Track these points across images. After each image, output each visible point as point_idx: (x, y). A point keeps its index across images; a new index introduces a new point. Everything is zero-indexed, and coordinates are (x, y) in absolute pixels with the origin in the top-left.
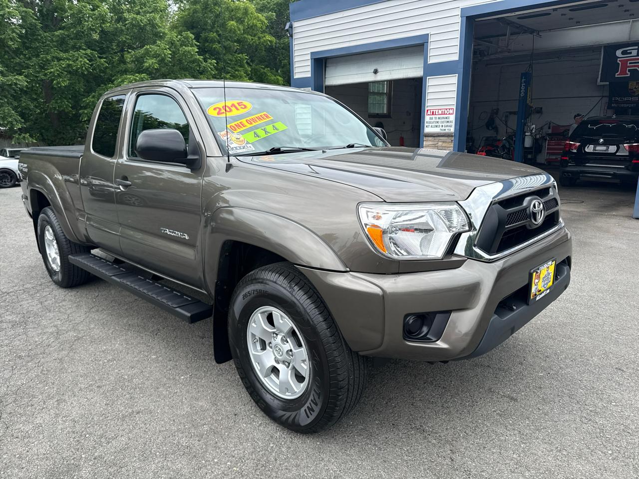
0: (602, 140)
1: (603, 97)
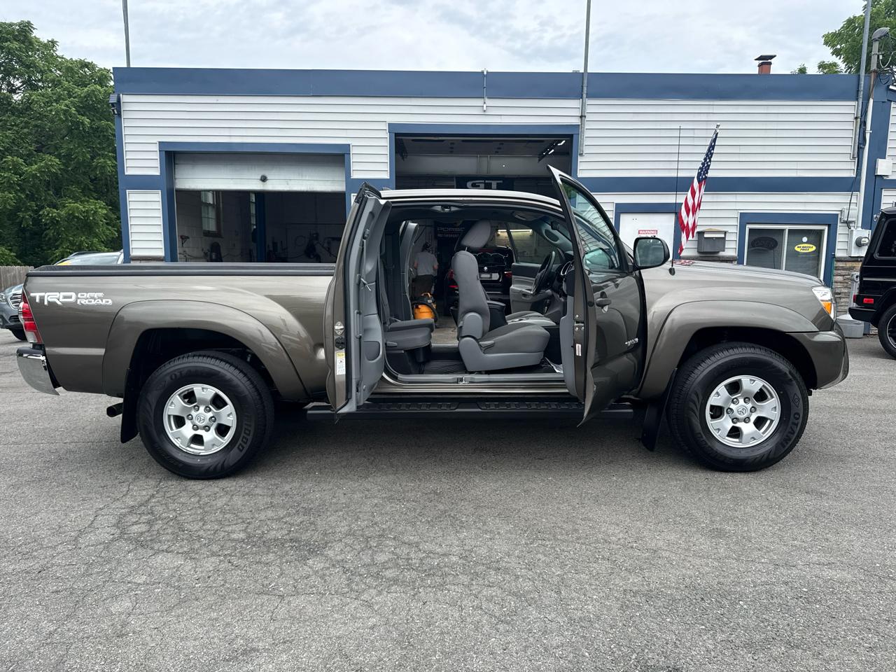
0: (486, 268)
1: (426, 226)
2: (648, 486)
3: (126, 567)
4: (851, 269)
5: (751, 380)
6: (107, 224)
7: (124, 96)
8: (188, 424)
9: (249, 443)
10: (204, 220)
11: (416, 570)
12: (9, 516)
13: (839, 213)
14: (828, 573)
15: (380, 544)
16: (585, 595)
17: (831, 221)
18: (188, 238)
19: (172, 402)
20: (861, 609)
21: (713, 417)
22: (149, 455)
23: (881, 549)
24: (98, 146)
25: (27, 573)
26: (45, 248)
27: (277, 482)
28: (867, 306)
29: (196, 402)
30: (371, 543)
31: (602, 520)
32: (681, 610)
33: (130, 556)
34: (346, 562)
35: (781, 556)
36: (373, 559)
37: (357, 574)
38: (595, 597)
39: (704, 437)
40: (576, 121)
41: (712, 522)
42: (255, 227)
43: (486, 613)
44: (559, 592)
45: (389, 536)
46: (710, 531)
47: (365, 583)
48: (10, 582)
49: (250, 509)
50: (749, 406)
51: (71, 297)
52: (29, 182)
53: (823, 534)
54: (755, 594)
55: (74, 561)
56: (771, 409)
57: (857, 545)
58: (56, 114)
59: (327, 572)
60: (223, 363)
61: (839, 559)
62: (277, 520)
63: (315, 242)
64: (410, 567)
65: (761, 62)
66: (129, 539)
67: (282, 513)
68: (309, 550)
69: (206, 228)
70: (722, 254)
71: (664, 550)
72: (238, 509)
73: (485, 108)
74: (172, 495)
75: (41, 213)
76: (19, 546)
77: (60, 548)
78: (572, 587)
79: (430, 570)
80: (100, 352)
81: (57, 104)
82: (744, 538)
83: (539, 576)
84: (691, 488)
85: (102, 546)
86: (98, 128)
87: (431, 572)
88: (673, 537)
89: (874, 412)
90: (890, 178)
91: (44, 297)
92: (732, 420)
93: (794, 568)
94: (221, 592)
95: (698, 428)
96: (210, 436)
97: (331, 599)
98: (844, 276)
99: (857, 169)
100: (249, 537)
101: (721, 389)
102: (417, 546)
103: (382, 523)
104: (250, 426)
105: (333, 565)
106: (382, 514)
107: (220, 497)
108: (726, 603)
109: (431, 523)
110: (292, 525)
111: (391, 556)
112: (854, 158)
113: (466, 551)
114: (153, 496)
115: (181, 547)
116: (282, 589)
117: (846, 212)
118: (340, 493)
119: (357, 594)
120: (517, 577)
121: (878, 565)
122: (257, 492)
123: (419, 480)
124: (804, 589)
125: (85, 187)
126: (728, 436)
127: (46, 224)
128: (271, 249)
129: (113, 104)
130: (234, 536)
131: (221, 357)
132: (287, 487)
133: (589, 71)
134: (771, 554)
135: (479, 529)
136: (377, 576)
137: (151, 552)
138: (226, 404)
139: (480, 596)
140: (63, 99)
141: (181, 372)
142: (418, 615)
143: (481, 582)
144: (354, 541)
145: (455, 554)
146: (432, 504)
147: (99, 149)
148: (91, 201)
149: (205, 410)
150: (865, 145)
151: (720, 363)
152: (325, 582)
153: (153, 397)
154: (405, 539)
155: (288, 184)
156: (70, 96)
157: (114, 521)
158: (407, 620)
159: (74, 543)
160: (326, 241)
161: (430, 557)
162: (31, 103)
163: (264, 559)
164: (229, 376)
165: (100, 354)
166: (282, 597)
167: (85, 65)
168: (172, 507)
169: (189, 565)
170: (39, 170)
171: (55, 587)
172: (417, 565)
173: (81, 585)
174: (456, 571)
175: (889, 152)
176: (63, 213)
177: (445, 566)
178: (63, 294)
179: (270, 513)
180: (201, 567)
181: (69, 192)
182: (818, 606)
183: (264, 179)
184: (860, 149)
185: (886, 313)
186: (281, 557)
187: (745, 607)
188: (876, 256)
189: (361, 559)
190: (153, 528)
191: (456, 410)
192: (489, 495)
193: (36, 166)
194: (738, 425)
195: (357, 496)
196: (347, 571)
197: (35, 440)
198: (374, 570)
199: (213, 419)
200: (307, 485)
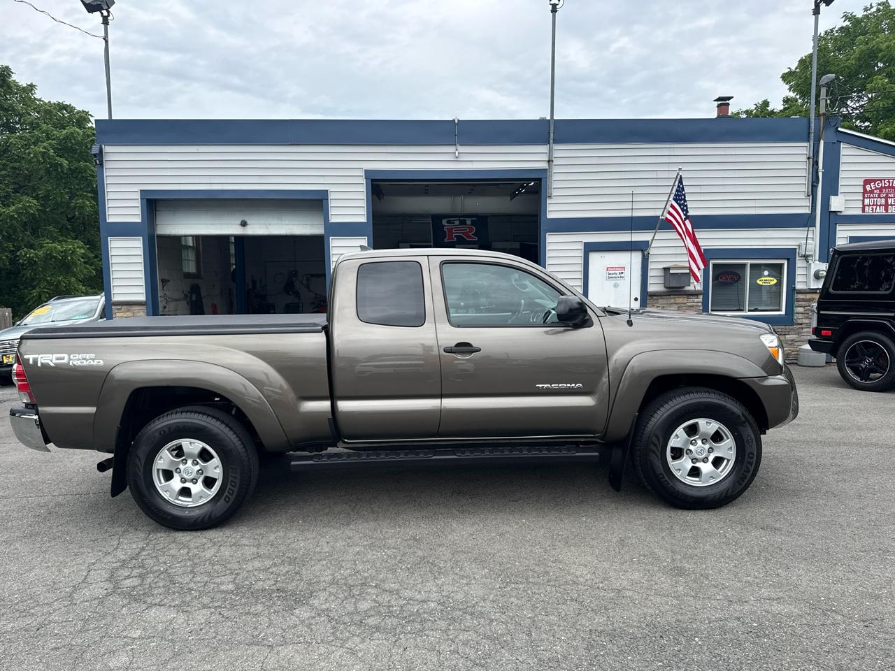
2: (615, 526)
3: (121, 622)
4: (811, 300)
5: (707, 422)
6: (85, 262)
7: (106, 147)
8: (177, 477)
9: (235, 494)
10: (185, 263)
11: (397, 617)
12: (3, 574)
13: (797, 247)
14: (777, 608)
15: (362, 593)
16: (554, 636)
17: (790, 255)
18: (169, 281)
19: (161, 457)
20: (805, 641)
21: (674, 458)
22: (137, 506)
23: (826, 583)
24: (77, 187)
25: (26, 630)
26: (22, 287)
27: (262, 532)
28: (826, 338)
29: (183, 456)
30: (354, 591)
31: (571, 561)
32: (641, 648)
33: (124, 611)
34: (331, 611)
35: (735, 592)
36: (356, 608)
37: (341, 622)
38: (563, 638)
39: (666, 477)
40: (544, 165)
41: (673, 560)
42: (234, 267)
43: (462, 657)
44: (529, 635)
45: (371, 584)
46: (671, 570)
47: (349, 631)
48: (10, 641)
49: (238, 560)
50: (707, 447)
51: (63, 359)
52: (7, 223)
53: (775, 569)
54: (709, 630)
55: (71, 617)
56: (727, 449)
57: (805, 579)
58: (35, 156)
59: (313, 622)
60: (210, 418)
61: (787, 593)
62: (263, 570)
63: (294, 279)
64: (391, 614)
65: (720, 102)
66: (123, 593)
67: (268, 563)
68: (295, 600)
69: (186, 270)
70: (687, 288)
71: (627, 590)
72: (226, 560)
73: (457, 154)
74: (162, 546)
75: (18, 254)
76: (16, 604)
77: (56, 605)
78: (542, 629)
79: (410, 616)
80: (92, 410)
81: (35, 146)
82: (702, 576)
83: (512, 619)
84: (656, 526)
85: (96, 602)
86: (76, 169)
87: (411, 618)
88: (636, 576)
89: (829, 445)
90: (843, 214)
91: (37, 359)
92: (692, 460)
93: (746, 604)
94: (214, 644)
95: (660, 470)
96: (197, 488)
97: (318, 648)
98: (804, 307)
99: (812, 206)
100: (238, 588)
101: (680, 431)
102: (398, 592)
103: (364, 572)
104: (236, 478)
105: (319, 614)
106: (364, 562)
107: (209, 548)
108: (683, 639)
109: (411, 570)
110: (278, 575)
111: (373, 604)
112: (809, 196)
113: (443, 596)
114: (143, 549)
115: (173, 600)
116: (271, 639)
117: (804, 247)
118: (323, 541)
119: (342, 642)
120: (492, 621)
121: (822, 598)
122: (243, 542)
123: (400, 526)
124: (755, 624)
125: (62, 227)
126: (688, 475)
127: (23, 265)
128: (250, 287)
129: (95, 155)
130: (223, 588)
131: (207, 412)
132: (272, 537)
133: (555, 118)
134: (726, 590)
135: (457, 574)
136: (360, 624)
137: (144, 606)
138: (212, 457)
139: (457, 640)
140: (42, 142)
141: (169, 429)
142: (399, 661)
143: (458, 626)
144: (337, 590)
145: (433, 600)
146: (412, 550)
147: (77, 190)
148: (69, 240)
149: (193, 463)
150: (818, 183)
151: (677, 407)
152: (311, 631)
153: (142, 453)
154: (386, 586)
155: (267, 229)
156: (48, 139)
157: (107, 576)
158: (389, 666)
159: (69, 599)
160: (305, 278)
161: (409, 604)
162: (9, 146)
163: (253, 610)
164: (215, 430)
165: (91, 412)
166: (271, 647)
167: (62, 107)
168: (162, 559)
169: (182, 618)
170: (16, 211)
171: (54, 644)
172: (398, 612)
173: (79, 641)
174: (434, 617)
175: (841, 190)
176: (40, 253)
177: (424, 613)
178: (55, 356)
179: (257, 564)
180: (193, 620)
181: (46, 232)
182: (766, 640)
183: (244, 224)
184: (814, 187)
185: (844, 345)
186: (269, 607)
187: (700, 643)
188: (831, 290)
189: (344, 607)
190: (145, 582)
191: (434, 457)
192: (466, 540)
193: (14, 208)
194: (698, 465)
195: (340, 544)
196: (332, 619)
197: (23, 493)
198: (357, 618)
199: (200, 472)
200: (292, 535)
